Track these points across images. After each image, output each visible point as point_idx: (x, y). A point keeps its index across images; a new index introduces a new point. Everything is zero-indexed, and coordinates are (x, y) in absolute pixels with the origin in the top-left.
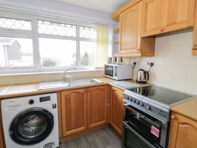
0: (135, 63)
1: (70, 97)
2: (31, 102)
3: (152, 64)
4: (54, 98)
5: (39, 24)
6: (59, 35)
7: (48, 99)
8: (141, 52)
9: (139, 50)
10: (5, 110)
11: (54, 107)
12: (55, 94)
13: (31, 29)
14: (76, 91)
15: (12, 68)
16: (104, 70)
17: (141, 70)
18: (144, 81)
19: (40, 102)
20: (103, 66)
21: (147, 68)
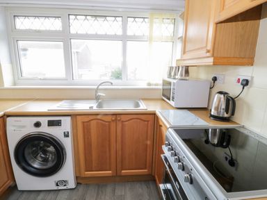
0: (215, 79)
1: (90, 125)
2: (38, 125)
3: (246, 83)
4: (67, 123)
5: (71, 21)
6: (96, 34)
7: (58, 123)
8: (213, 56)
9: (208, 51)
10: (10, 129)
11: (66, 135)
12: (69, 119)
13: (61, 29)
14: (99, 117)
15: (40, 79)
16: (161, 87)
17: (220, 93)
18: (226, 115)
19: (49, 125)
20: (161, 82)
21: (234, 90)
